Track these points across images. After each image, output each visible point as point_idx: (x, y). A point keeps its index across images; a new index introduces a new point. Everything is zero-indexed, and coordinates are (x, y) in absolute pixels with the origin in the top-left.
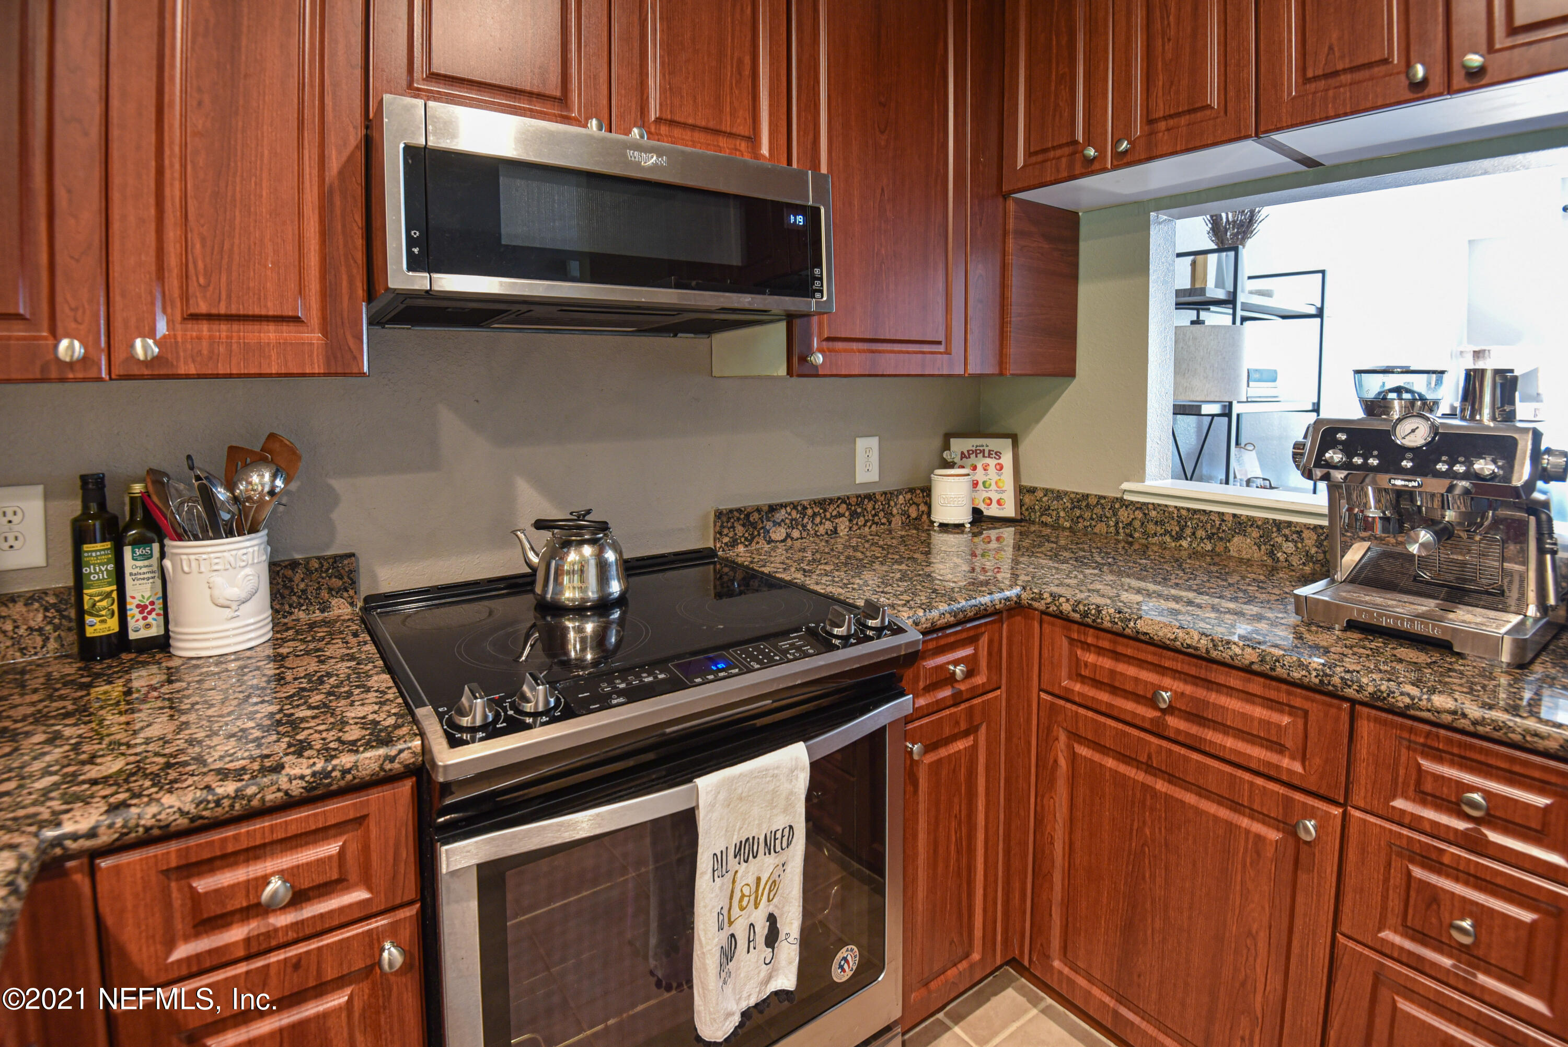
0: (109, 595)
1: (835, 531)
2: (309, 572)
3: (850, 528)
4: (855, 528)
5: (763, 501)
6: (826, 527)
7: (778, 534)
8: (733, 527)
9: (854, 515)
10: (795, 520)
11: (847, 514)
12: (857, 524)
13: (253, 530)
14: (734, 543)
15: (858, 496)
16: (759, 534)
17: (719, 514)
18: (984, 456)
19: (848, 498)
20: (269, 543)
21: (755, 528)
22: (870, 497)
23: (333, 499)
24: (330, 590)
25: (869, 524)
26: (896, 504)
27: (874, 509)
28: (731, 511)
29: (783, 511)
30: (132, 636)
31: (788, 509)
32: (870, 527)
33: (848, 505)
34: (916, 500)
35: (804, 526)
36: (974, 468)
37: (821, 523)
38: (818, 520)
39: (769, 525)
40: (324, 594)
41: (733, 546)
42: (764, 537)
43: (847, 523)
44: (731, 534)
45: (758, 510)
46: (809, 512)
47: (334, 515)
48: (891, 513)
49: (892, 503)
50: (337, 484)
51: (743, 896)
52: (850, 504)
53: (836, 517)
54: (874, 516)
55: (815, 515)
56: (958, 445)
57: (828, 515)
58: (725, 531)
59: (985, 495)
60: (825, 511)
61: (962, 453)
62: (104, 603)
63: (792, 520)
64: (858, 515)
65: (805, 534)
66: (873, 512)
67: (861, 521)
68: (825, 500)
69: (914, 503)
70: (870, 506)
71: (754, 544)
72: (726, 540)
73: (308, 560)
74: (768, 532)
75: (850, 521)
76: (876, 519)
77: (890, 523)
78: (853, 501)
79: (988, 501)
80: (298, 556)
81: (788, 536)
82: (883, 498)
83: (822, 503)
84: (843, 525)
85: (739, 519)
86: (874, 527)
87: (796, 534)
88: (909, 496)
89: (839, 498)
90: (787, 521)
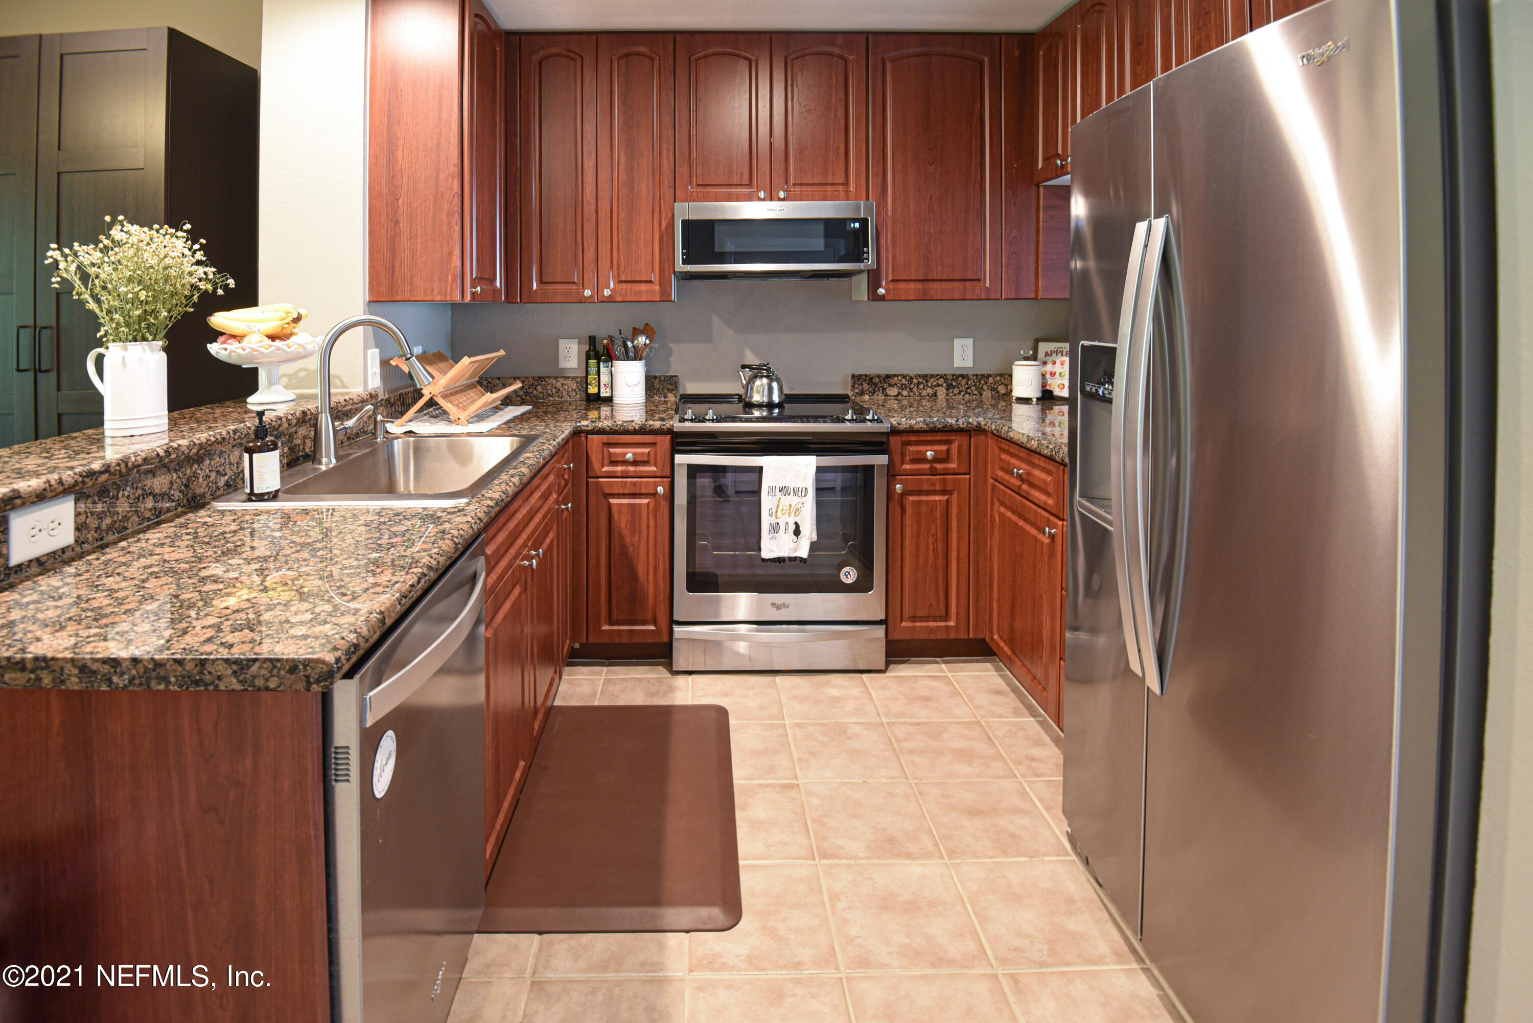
0: (595, 379)
1: (935, 394)
2: (660, 381)
3: (947, 395)
4: (951, 394)
5: (883, 372)
6: (928, 391)
7: (893, 391)
8: (861, 384)
9: (949, 387)
10: (905, 384)
11: (945, 385)
12: (953, 392)
13: (640, 359)
14: (862, 393)
15: (953, 375)
16: (879, 390)
17: (853, 376)
18: (1062, 355)
19: (945, 375)
20: (646, 365)
21: (876, 386)
22: (963, 376)
23: (670, 353)
24: (668, 389)
25: (963, 393)
26: (986, 383)
27: (967, 384)
28: (860, 375)
29: (896, 379)
30: (602, 395)
31: (900, 378)
32: (964, 395)
33: (945, 380)
34: (1004, 382)
35: (911, 389)
36: (1054, 363)
37: (924, 389)
38: (921, 386)
39: (885, 385)
40: (666, 391)
41: (862, 395)
42: (883, 393)
43: (945, 391)
44: (860, 388)
45: (879, 376)
46: (915, 381)
47: (671, 359)
48: (982, 388)
49: (983, 382)
50: (672, 346)
51: (783, 509)
52: (947, 379)
53: (935, 386)
54: (967, 389)
55: (919, 383)
56: (1044, 347)
57: (929, 384)
58: (857, 386)
59: (1060, 382)
60: (927, 381)
61: (1047, 352)
62: (594, 382)
63: (902, 385)
64: (954, 387)
65: (911, 394)
66: (966, 386)
67: (956, 391)
68: (927, 375)
69: (1002, 384)
70: (963, 382)
71: (875, 395)
72: (857, 391)
73: (660, 376)
74: (885, 389)
75: (947, 390)
76: (969, 391)
77: (981, 395)
78: (950, 377)
79: (1062, 386)
80: (657, 374)
81: (899, 394)
82: (975, 378)
83: (924, 377)
84: (942, 392)
85: (865, 380)
86: (967, 396)
87: (905, 393)
88: (998, 378)
89: (938, 375)
90: (899, 385)
